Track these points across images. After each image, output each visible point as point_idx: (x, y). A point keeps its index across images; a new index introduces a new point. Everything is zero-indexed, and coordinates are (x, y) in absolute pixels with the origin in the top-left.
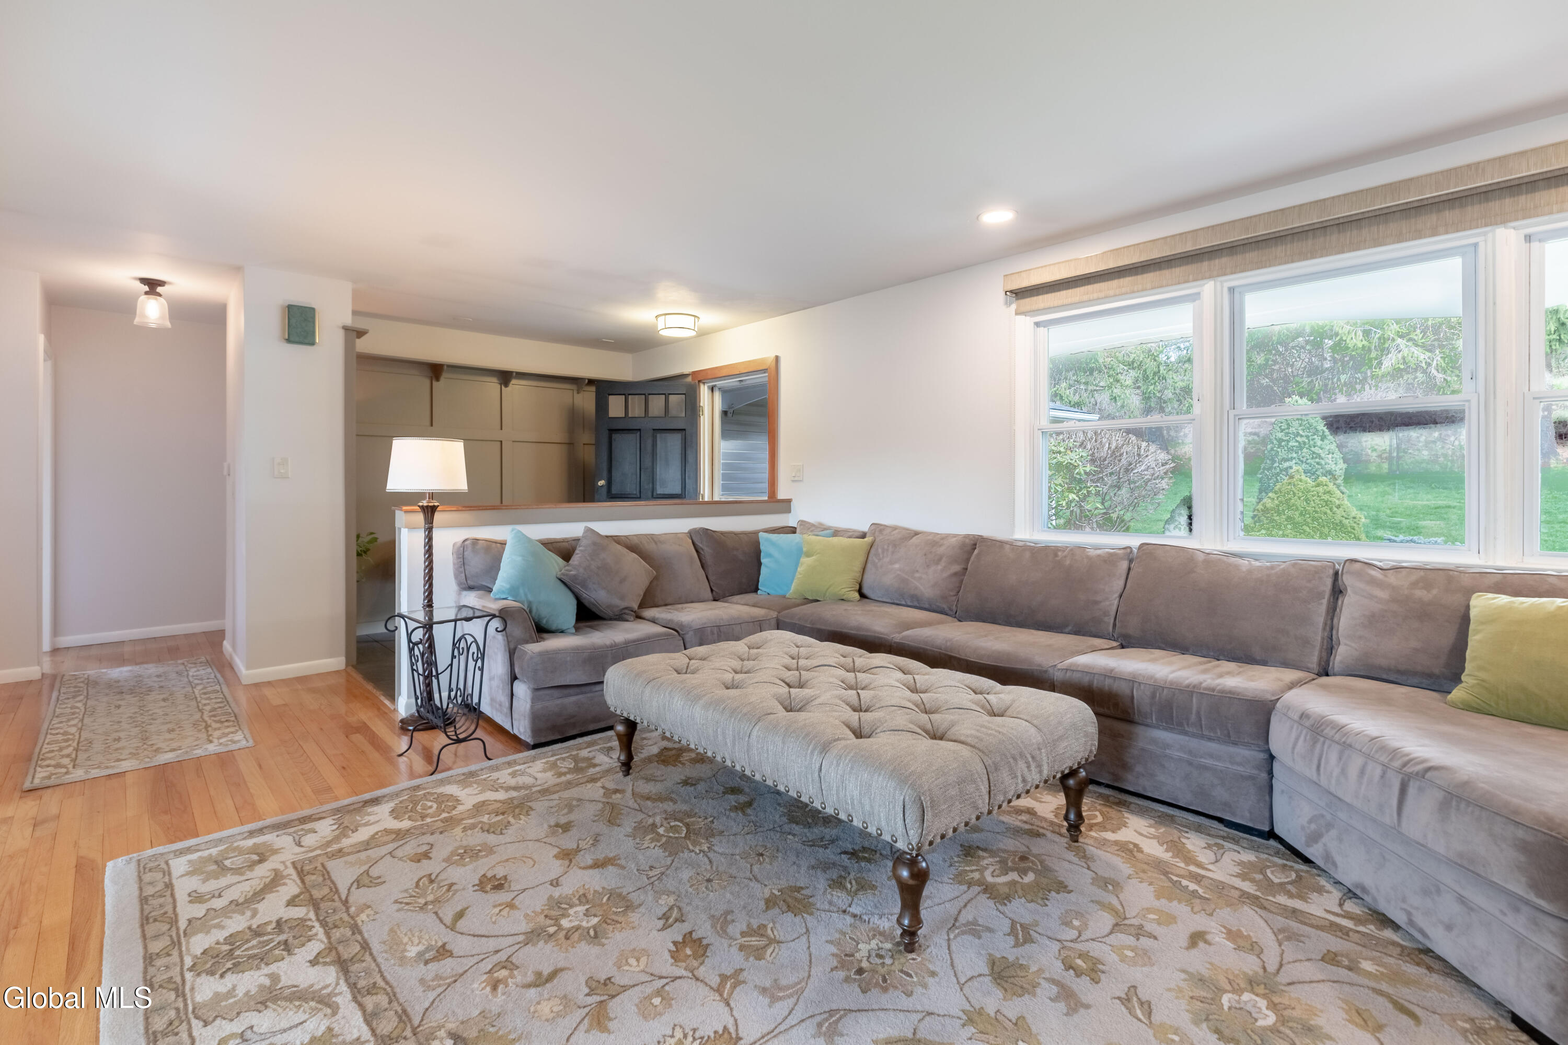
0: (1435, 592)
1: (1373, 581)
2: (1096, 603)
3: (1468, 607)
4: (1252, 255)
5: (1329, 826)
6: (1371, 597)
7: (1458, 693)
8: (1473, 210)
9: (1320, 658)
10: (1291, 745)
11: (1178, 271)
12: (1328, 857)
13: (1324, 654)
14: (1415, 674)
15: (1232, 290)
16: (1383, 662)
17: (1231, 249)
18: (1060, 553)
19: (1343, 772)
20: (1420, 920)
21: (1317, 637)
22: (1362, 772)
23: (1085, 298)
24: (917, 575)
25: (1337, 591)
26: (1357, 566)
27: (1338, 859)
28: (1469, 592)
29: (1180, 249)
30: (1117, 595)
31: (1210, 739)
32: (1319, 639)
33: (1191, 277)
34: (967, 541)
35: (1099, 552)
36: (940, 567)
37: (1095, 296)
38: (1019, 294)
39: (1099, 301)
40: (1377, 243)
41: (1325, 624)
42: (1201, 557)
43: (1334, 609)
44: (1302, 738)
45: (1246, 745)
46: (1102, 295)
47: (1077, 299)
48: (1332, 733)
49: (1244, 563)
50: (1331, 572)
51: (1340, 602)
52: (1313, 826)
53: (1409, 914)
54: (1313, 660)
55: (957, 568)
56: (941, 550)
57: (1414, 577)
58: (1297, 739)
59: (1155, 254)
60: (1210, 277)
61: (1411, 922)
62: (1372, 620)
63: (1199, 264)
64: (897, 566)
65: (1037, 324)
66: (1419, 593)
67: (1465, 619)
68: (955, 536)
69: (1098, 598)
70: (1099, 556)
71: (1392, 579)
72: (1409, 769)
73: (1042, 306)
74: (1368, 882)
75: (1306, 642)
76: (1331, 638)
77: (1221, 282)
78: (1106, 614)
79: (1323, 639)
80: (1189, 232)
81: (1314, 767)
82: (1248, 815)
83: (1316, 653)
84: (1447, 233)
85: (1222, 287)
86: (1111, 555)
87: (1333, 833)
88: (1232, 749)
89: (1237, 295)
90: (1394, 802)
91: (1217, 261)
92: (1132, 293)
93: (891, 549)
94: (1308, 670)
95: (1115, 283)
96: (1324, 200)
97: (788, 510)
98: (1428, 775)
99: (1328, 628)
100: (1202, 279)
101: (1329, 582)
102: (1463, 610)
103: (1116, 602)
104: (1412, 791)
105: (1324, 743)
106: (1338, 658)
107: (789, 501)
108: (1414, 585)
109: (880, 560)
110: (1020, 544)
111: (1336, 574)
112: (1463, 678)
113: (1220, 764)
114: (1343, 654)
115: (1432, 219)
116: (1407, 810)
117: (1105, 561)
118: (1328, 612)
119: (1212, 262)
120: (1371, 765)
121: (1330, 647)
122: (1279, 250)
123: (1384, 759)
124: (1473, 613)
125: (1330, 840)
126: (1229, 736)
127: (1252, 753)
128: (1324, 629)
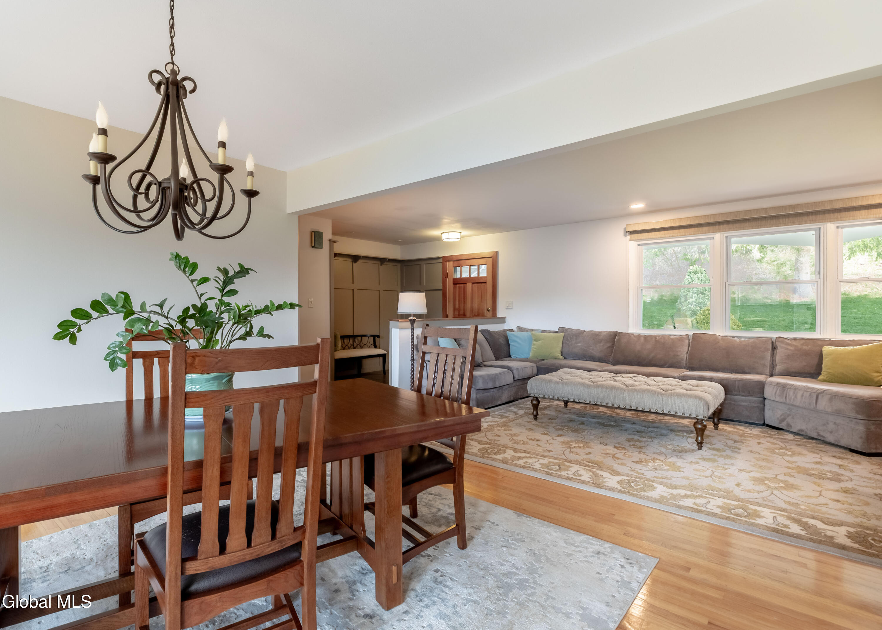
0: (810, 346)
1: (787, 344)
2: (678, 355)
3: (822, 351)
4: (737, 225)
5: (789, 415)
6: (788, 349)
7: (820, 377)
8: (820, 217)
9: (770, 371)
10: (774, 393)
11: (705, 229)
12: (789, 425)
13: (771, 369)
14: (805, 373)
15: (727, 237)
16: (793, 370)
17: (728, 222)
18: (657, 338)
19: (796, 397)
20: (822, 433)
21: (768, 363)
22: (802, 396)
23: (664, 236)
24: (591, 348)
25: (774, 348)
26: (781, 339)
27: (792, 424)
28: (822, 346)
29: (708, 221)
30: (686, 353)
31: (742, 396)
32: (769, 364)
33: (711, 231)
34: (611, 333)
35: (675, 337)
36: (601, 344)
37: (668, 235)
38: (632, 233)
39: (670, 237)
40: (785, 225)
41: (770, 359)
42: (720, 338)
43: (773, 354)
44: (778, 390)
45: (756, 396)
46: (671, 235)
47: (659, 236)
48: (790, 387)
49: (737, 339)
50: (771, 342)
51: (775, 352)
52: (782, 417)
53: (818, 433)
54: (768, 371)
55: (609, 344)
56: (601, 337)
57: (802, 342)
58: (776, 391)
59: (697, 222)
60: (719, 232)
61: (819, 435)
62: (789, 357)
63: (714, 227)
64: (580, 344)
65: (639, 245)
66: (804, 347)
67: (821, 356)
68: (605, 332)
69: (679, 354)
70: (676, 338)
71: (794, 343)
72: (818, 392)
73: (643, 238)
74: (803, 428)
75: (764, 366)
76: (773, 364)
77: (723, 234)
78: (682, 359)
79: (770, 364)
80: (712, 215)
81: (784, 397)
82: (756, 419)
83: (768, 369)
84: (810, 223)
85: (723, 236)
86: (681, 337)
87: (790, 417)
88: (750, 398)
89: (728, 239)
90: (814, 401)
91: (722, 226)
92: (685, 235)
93: (574, 337)
94: (766, 375)
95: (677, 231)
96: (767, 208)
97: (504, 322)
98: (825, 392)
99: (772, 361)
100: (716, 232)
101: (770, 345)
102: (820, 352)
103: (686, 355)
104: (820, 397)
105: (787, 390)
106: (777, 370)
107: (505, 318)
108: (802, 345)
109: (570, 342)
110: (638, 334)
111: (773, 342)
112: (822, 373)
113: (745, 404)
114: (779, 368)
115: (805, 218)
116: (818, 403)
117: (679, 340)
118: (771, 356)
119: (720, 226)
120: (805, 393)
121: (773, 366)
122: (747, 224)
123: (810, 390)
124: (824, 353)
125: (789, 420)
126: (750, 393)
127: (758, 398)
128: (770, 361)
